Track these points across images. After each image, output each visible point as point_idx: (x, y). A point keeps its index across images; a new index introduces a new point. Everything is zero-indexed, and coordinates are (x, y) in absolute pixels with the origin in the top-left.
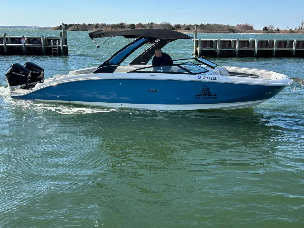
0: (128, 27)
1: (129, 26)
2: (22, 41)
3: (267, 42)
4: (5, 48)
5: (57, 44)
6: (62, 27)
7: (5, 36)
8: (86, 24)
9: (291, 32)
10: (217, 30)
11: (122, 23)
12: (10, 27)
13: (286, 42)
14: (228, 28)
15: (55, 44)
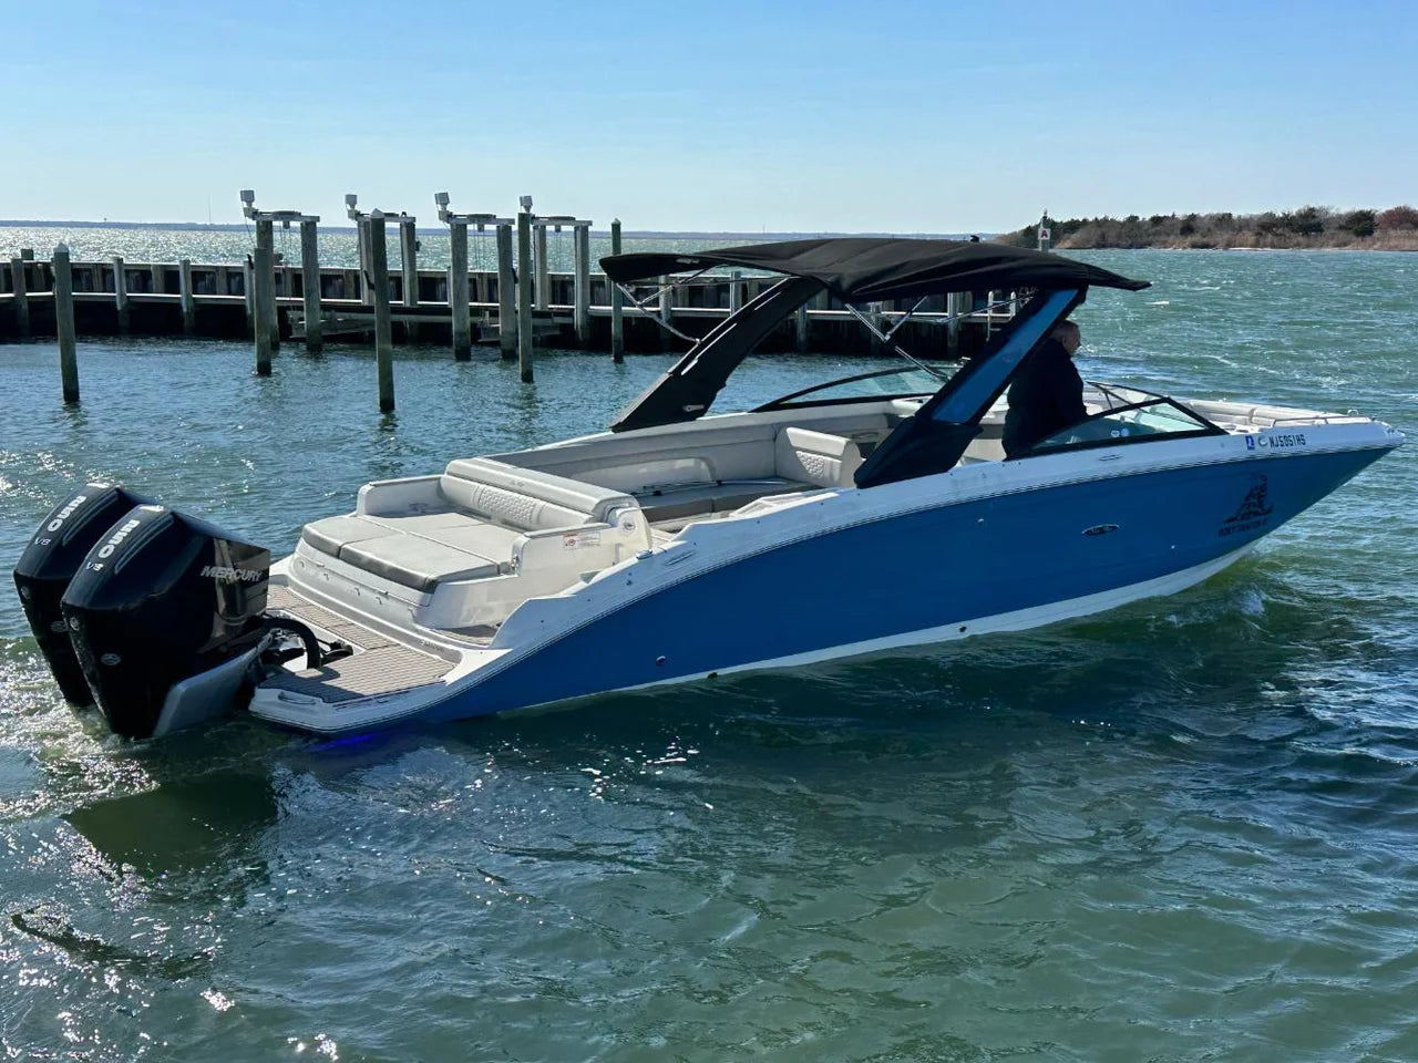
0: (1341, 228)
1: (1344, 224)
4: (801, 326)
5: (1012, 308)
6: (1040, 232)
8: (1141, 219)
11: (1313, 210)
15: (1003, 308)
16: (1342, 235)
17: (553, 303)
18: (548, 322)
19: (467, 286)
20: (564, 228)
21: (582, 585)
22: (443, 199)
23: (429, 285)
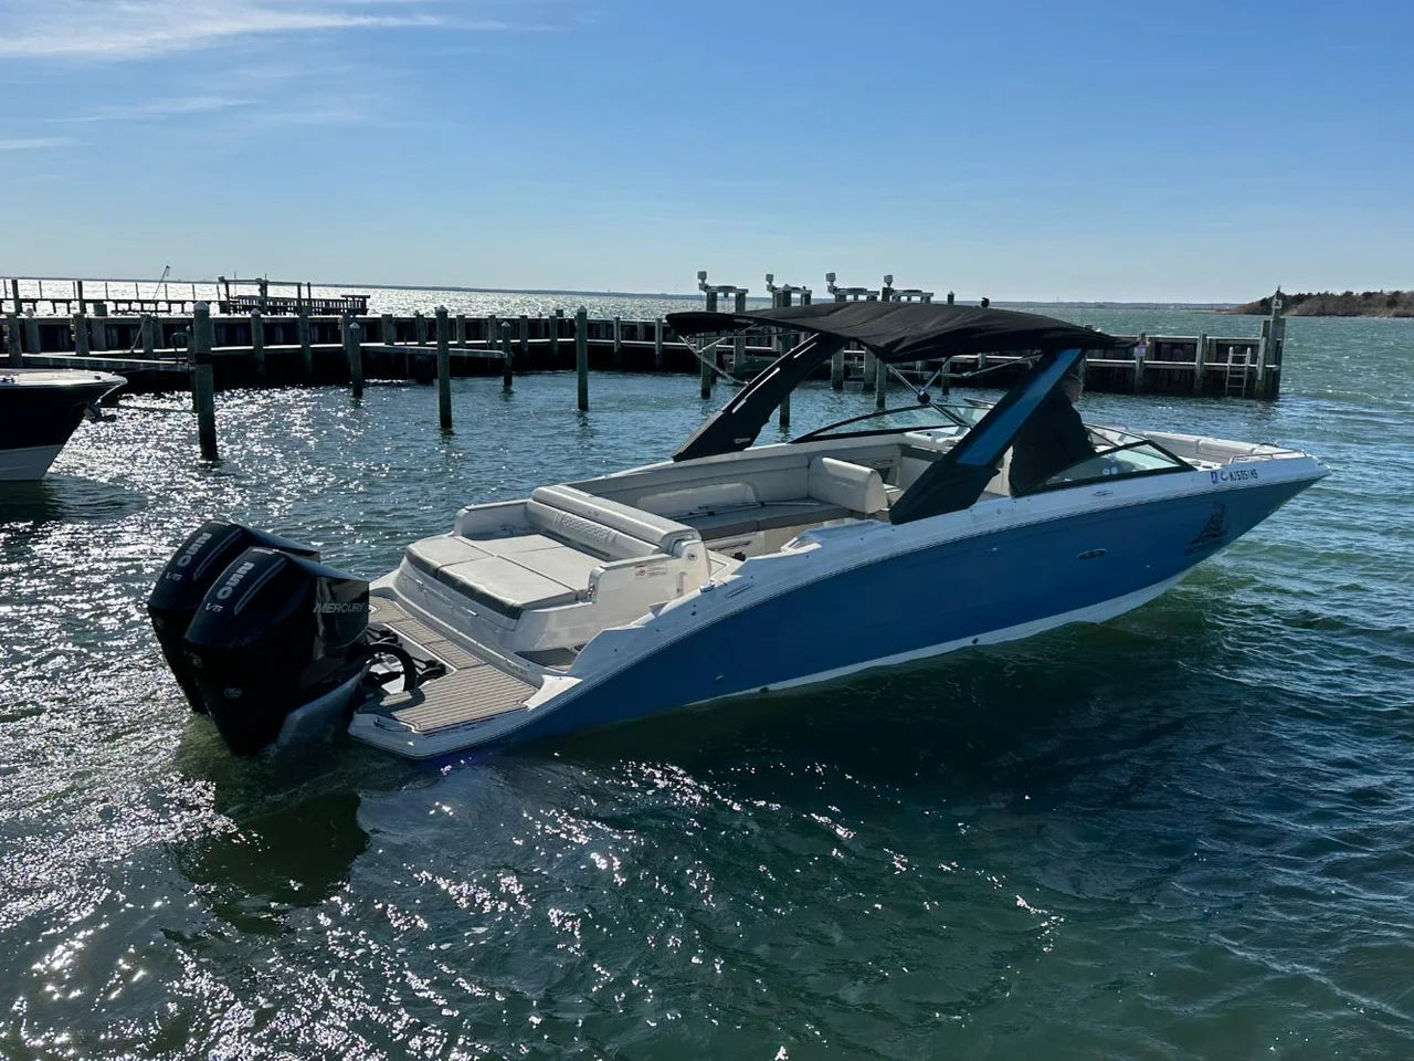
2: (1136, 350)
6: (1274, 303)
8: (1355, 294)
15: (1241, 360)
20: (914, 298)
21: (650, 616)
22: (831, 278)
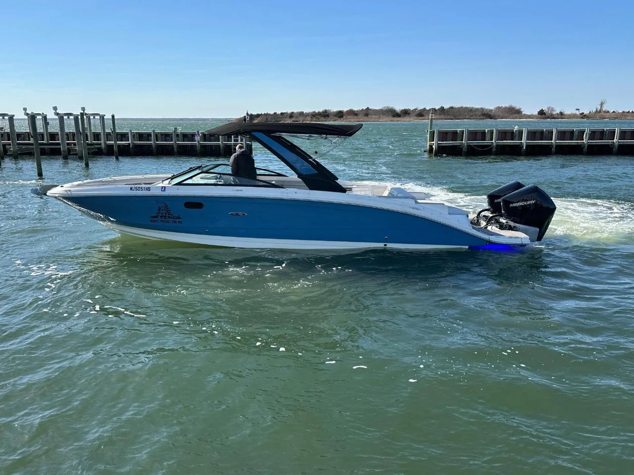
0: (334, 116)
1: (335, 114)
2: (196, 138)
3: (542, 132)
4: (175, 147)
5: (239, 140)
6: (246, 118)
7: (175, 131)
8: (278, 113)
9: (582, 118)
10: (465, 116)
11: (326, 110)
12: (182, 119)
13: (572, 132)
14: (482, 112)
16: (335, 118)
17: (95, 141)
18: (93, 147)
19: (65, 137)
20: (96, 117)
22: (55, 108)
23: (53, 136)
